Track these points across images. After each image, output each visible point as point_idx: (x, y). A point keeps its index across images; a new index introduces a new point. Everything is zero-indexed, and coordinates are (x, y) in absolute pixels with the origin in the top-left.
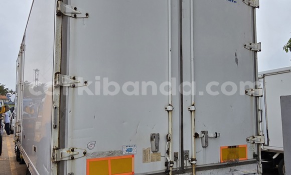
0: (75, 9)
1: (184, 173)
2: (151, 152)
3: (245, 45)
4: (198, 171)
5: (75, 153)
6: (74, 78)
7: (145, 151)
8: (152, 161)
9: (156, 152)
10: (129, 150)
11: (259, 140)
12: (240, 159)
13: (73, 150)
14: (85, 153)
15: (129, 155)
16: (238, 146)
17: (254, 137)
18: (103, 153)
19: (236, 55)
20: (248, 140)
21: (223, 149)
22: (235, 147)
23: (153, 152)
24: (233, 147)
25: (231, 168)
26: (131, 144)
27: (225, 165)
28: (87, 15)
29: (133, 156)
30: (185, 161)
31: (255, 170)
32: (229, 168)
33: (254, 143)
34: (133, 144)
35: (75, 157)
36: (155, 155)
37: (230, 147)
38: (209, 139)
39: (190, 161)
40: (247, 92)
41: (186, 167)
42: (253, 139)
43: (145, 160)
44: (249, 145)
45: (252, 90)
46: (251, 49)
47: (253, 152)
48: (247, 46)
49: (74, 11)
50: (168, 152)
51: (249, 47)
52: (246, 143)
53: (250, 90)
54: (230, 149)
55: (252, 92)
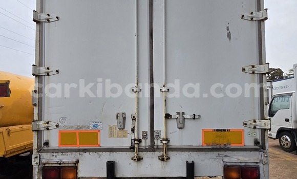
0: (49, 15)
1: (154, 151)
2: (117, 129)
3: (243, 16)
4: (172, 151)
5: (49, 125)
6: (48, 69)
7: (111, 128)
8: (119, 137)
9: (123, 129)
10: (96, 126)
11: (264, 125)
12: (231, 145)
13: (48, 123)
14: (57, 126)
15: (95, 130)
16: (229, 130)
17: (255, 121)
18: (72, 127)
19: (228, 30)
20: (246, 124)
21: (205, 132)
22: (225, 130)
23: (120, 129)
24: (221, 130)
25: (219, 153)
26: (97, 121)
27: (209, 149)
28: (57, 18)
29: (99, 131)
30: (155, 141)
31: (258, 159)
32: (216, 153)
33: (255, 128)
34: (99, 121)
35: (50, 128)
36: (121, 132)
37: (217, 130)
38: (186, 120)
39: (161, 141)
40: (244, 70)
41: (157, 146)
42: (254, 123)
43: (111, 135)
44: (247, 130)
45: (253, 67)
46: (252, 19)
47: (254, 138)
48: (245, 17)
49: (47, 17)
50: (133, 130)
51: (249, 17)
52: (242, 127)
53: (251, 67)
54: (217, 132)
55: (253, 69)
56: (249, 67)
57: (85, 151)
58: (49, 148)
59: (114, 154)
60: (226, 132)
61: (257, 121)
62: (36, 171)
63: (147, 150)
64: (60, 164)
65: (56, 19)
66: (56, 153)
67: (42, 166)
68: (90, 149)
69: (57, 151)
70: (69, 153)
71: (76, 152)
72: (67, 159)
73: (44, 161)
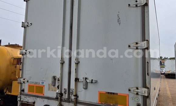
1: (69, 102)
3: (129, 5)
4: (79, 104)
7: (49, 84)
8: (52, 90)
10: (43, 83)
11: (144, 92)
12: (119, 105)
13: (24, 79)
14: (27, 81)
15: (42, 85)
16: (117, 94)
17: (137, 89)
18: (33, 82)
19: (118, 17)
20: (130, 90)
22: (114, 93)
23: (53, 86)
24: (111, 93)
26: (43, 80)
29: (44, 86)
30: (71, 96)
33: (137, 94)
35: (25, 82)
36: (54, 88)
37: (108, 93)
40: (129, 46)
41: (71, 99)
42: (137, 90)
43: (49, 89)
44: (131, 95)
45: (137, 43)
46: (136, 6)
47: (137, 103)
48: (131, 5)
49: (28, 24)
50: (58, 87)
51: (135, 4)
52: (127, 92)
53: (135, 44)
54: (108, 94)
55: (136, 45)
56: (133, 44)
57: (38, 97)
58: (24, 93)
59: (50, 101)
60: (115, 95)
61: (139, 88)
62: (19, 104)
63: (65, 101)
64: (28, 102)
65: (31, 25)
66: (27, 96)
67: (21, 102)
68: (39, 96)
69: (27, 95)
70: (31, 97)
71: (34, 97)
72: (30, 100)
73: (22, 100)
